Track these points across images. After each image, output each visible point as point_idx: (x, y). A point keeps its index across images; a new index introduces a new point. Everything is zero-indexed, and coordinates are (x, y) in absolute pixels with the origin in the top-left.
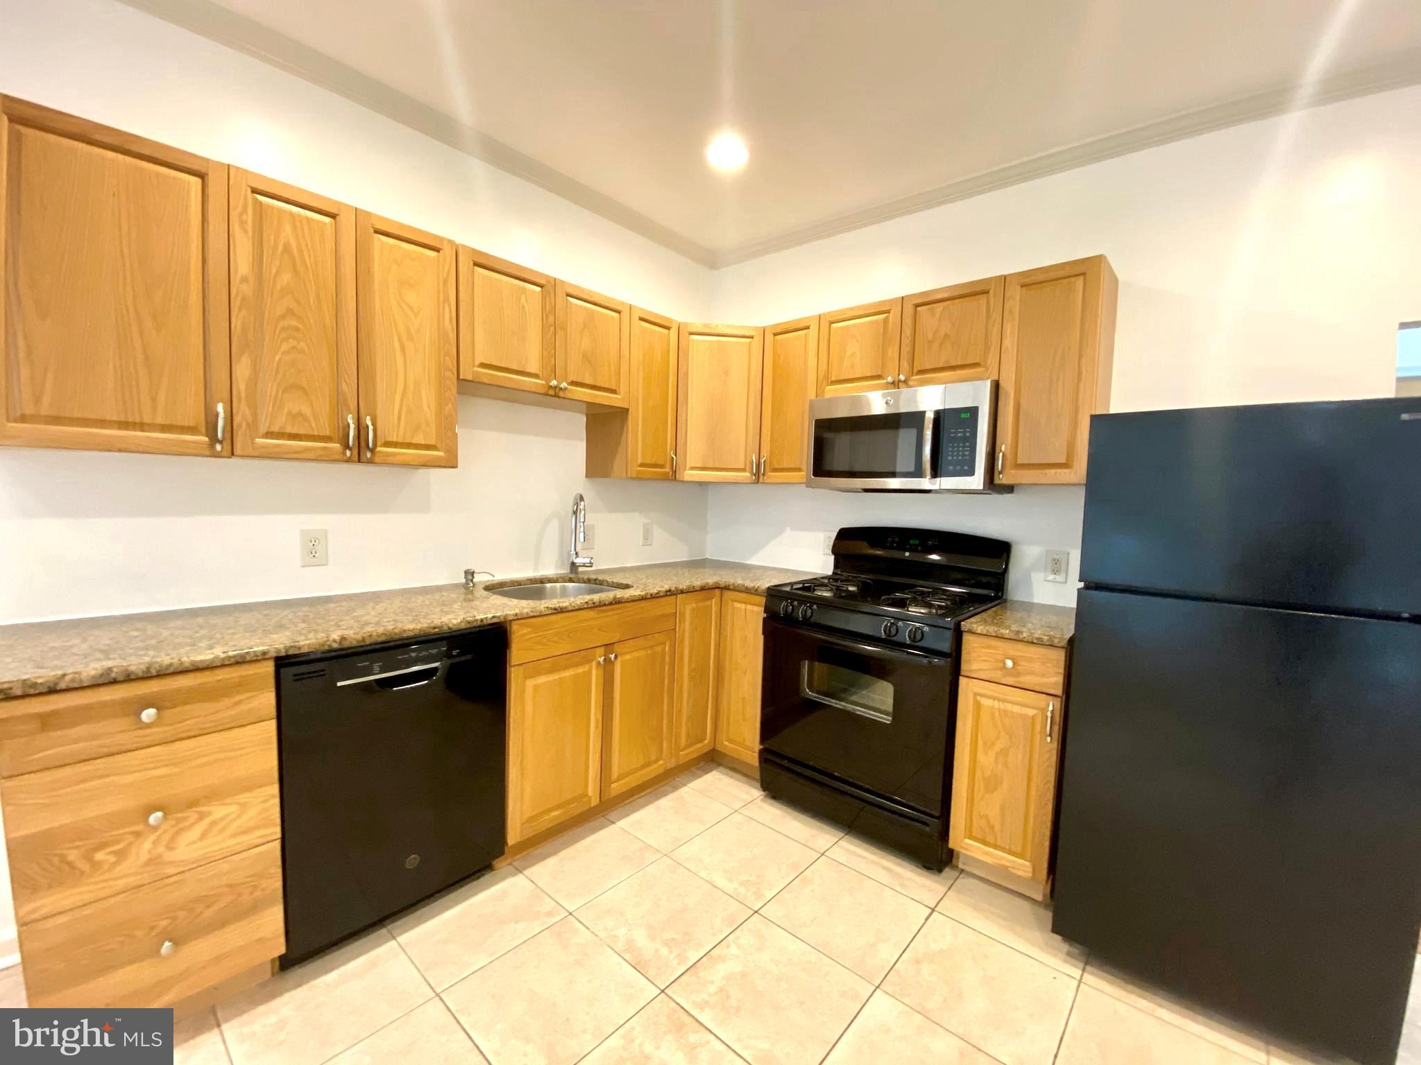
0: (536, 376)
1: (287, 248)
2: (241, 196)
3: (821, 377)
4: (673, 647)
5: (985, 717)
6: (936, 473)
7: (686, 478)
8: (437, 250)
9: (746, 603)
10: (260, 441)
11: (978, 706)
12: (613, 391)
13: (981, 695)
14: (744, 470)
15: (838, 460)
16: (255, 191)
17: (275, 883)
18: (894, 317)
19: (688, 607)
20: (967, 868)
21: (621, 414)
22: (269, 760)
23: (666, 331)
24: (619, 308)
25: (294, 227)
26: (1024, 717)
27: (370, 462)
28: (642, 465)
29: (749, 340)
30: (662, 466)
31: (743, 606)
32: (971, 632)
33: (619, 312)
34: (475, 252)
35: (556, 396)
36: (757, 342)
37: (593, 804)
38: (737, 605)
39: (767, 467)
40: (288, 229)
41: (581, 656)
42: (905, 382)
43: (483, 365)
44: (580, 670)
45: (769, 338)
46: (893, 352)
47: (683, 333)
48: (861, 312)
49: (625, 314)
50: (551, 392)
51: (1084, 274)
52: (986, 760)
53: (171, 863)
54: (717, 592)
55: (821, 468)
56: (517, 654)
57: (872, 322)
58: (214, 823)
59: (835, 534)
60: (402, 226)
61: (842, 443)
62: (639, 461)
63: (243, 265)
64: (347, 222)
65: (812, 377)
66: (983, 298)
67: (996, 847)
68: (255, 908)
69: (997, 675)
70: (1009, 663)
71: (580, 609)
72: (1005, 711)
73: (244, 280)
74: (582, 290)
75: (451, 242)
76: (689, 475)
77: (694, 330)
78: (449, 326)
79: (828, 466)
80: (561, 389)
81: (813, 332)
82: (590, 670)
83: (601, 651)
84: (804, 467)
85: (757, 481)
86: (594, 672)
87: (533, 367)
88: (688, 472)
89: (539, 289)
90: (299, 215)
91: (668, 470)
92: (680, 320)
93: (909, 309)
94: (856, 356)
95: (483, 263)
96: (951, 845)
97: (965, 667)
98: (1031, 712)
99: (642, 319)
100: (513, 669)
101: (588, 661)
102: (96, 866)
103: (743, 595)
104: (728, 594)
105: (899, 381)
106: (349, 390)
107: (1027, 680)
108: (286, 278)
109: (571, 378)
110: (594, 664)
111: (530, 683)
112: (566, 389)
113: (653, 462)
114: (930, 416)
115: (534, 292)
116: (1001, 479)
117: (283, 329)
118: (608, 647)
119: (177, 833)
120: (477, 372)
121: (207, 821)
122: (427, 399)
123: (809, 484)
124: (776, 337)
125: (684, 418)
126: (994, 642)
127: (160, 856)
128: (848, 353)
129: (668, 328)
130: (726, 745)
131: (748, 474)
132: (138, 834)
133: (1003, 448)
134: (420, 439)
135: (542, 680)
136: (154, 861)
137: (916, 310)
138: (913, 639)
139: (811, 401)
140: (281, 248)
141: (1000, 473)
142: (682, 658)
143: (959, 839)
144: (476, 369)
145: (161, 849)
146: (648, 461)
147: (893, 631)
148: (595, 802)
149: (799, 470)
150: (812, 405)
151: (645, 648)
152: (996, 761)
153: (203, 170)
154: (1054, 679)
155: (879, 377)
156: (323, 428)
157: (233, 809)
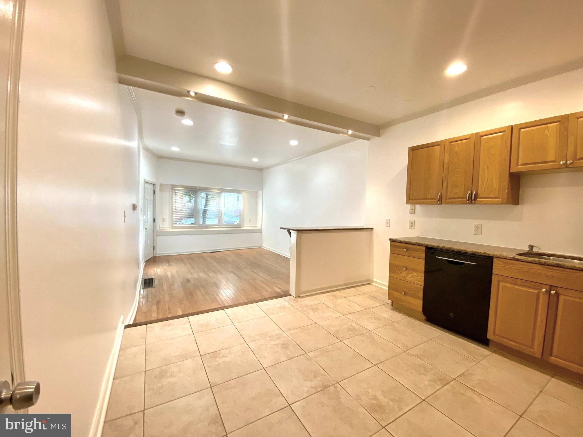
0: (552, 162)
2: (447, 144)
8: (503, 132)
10: (448, 200)
16: (451, 142)
22: (423, 268)
25: (458, 146)
27: (474, 204)
44: (531, 290)
50: (563, 166)
53: (407, 279)
56: (497, 270)
60: (491, 130)
63: (446, 161)
64: (472, 138)
68: (417, 298)
78: (506, 155)
87: (551, 159)
89: (556, 124)
90: (460, 143)
95: (524, 127)
100: (493, 275)
102: (398, 272)
106: (469, 184)
108: (456, 159)
111: (501, 284)
117: (455, 172)
119: (409, 274)
121: (412, 274)
122: (496, 181)
134: (492, 195)
135: (507, 285)
136: (404, 277)
140: (455, 153)
148: (538, 356)
153: (440, 143)
156: (462, 195)
157: (416, 275)
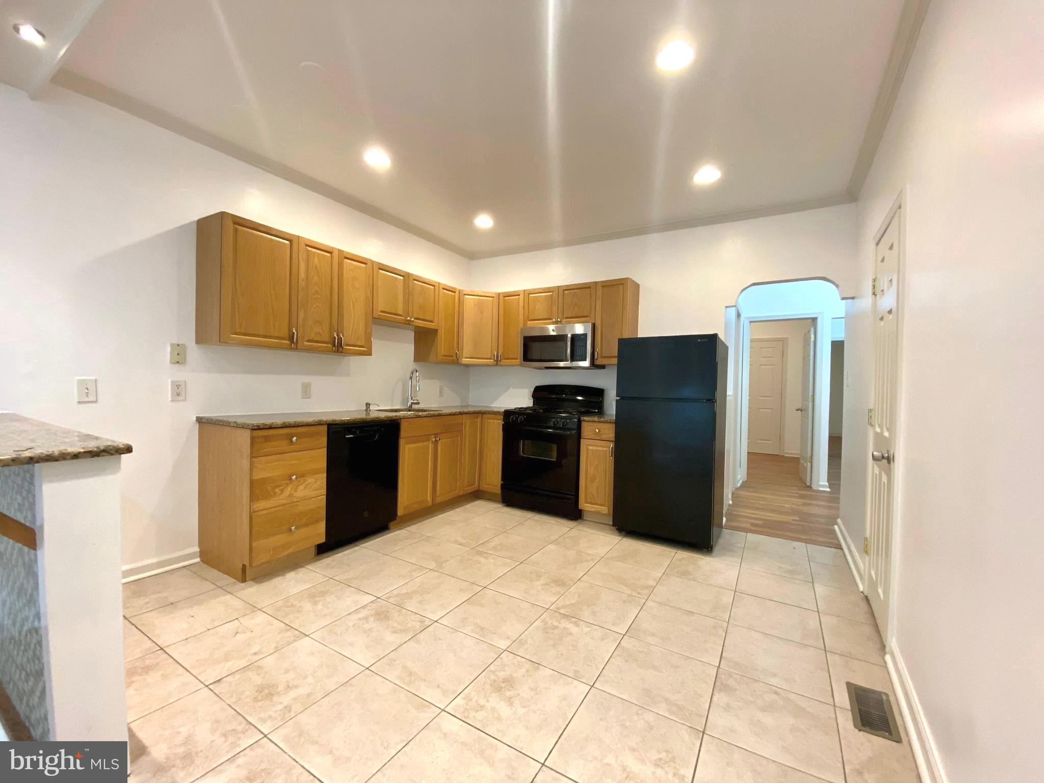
0: (401, 315)
1: (316, 267)
2: (302, 246)
3: (525, 318)
4: (461, 439)
5: (590, 453)
6: (573, 359)
7: (463, 363)
8: (365, 264)
9: (494, 419)
10: (305, 343)
11: (587, 449)
12: (431, 322)
13: (589, 445)
14: (491, 359)
15: (535, 354)
16: (307, 245)
17: (323, 513)
18: (555, 294)
19: (467, 420)
20: (587, 519)
21: (434, 332)
22: (323, 464)
23: (453, 294)
24: (434, 284)
25: (318, 259)
26: (603, 451)
27: (342, 352)
28: (443, 356)
29: (492, 298)
30: (452, 356)
31: (493, 421)
32: (584, 421)
33: (434, 286)
34: (379, 263)
35: (409, 324)
36: (496, 300)
37: (429, 505)
38: (489, 420)
39: (502, 357)
40: (316, 260)
41: (426, 438)
42: (560, 321)
43: (382, 312)
44: (425, 444)
45: (501, 297)
46: (555, 308)
47: (462, 294)
48: (542, 291)
49: (437, 288)
50: (407, 322)
51: (623, 284)
52: (591, 471)
53: (295, 497)
54: (480, 415)
55: (527, 358)
56: (404, 432)
57: (546, 296)
58: (308, 484)
59: (533, 389)
60: (355, 255)
61: (535, 346)
62: (443, 354)
63: (302, 275)
64: (336, 254)
65: (521, 317)
66: (588, 290)
67: (596, 504)
68: (317, 521)
69: (593, 436)
70: (597, 430)
71: (425, 417)
72: (597, 450)
73: (303, 280)
74: (420, 277)
75: (370, 260)
76: (465, 361)
77: (466, 293)
78: (369, 295)
79: (529, 357)
80: (411, 321)
81: (521, 297)
82: (429, 445)
83: (433, 436)
84: (519, 358)
85: (497, 364)
86: (430, 445)
87: (400, 313)
88: (464, 359)
89: (402, 278)
90: (320, 254)
91: (455, 358)
92: (460, 288)
93: (561, 292)
94: (540, 309)
95: (383, 268)
96: (580, 507)
97: (582, 435)
98: (605, 449)
99: (443, 289)
100: (401, 439)
101: (428, 440)
102: (275, 494)
103: (493, 416)
104: (485, 416)
105: (558, 321)
106: (335, 322)
107: (604, 437)
108: (316, 278)
109: (415, 316)
110: (430, 442)
111: (407, 446)
112: (413, 321)
113: (448, 354)
114: (569, 335)
115: (400, 279)
116: (597, 362)
117: (315, 299)
118: (436, 435)
119: (298, 486)
120: (380, 314)
121: (306, 483)
122: (362, 325)
123: (521, 365)
124: (505, 298)
125: (462, 335)
126: (592, 424)
127: (292, 494)
128: (537, 308)
129: (455, 292)
130: (485, 487)
131: (492, 361)
132: (287, 484)
133: (597, 350)
134: (359, 343)
135: (411, 446)
136: (290, 495)
137: (564, 293)
138: (563, 425)
139: (521, 328)
140: (314, 267)
141: (596, 360)
142: (465, 445)
143: (584, 505)
144: (379, 313)
145: (293, 492)
146: (446, 354)
147: (556, 422)
148: (430, 504)
149: (517, 359)
150: (522, 330)
151: (450, 438)
152: (594, 470)
153: (291, 239)
154: (612, 436)
155: (550, 319)
156: (327, 338)
157: (313, 480)
